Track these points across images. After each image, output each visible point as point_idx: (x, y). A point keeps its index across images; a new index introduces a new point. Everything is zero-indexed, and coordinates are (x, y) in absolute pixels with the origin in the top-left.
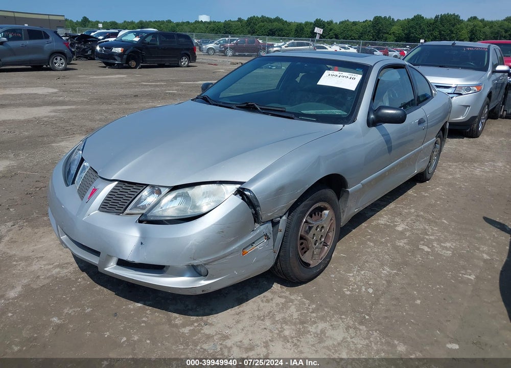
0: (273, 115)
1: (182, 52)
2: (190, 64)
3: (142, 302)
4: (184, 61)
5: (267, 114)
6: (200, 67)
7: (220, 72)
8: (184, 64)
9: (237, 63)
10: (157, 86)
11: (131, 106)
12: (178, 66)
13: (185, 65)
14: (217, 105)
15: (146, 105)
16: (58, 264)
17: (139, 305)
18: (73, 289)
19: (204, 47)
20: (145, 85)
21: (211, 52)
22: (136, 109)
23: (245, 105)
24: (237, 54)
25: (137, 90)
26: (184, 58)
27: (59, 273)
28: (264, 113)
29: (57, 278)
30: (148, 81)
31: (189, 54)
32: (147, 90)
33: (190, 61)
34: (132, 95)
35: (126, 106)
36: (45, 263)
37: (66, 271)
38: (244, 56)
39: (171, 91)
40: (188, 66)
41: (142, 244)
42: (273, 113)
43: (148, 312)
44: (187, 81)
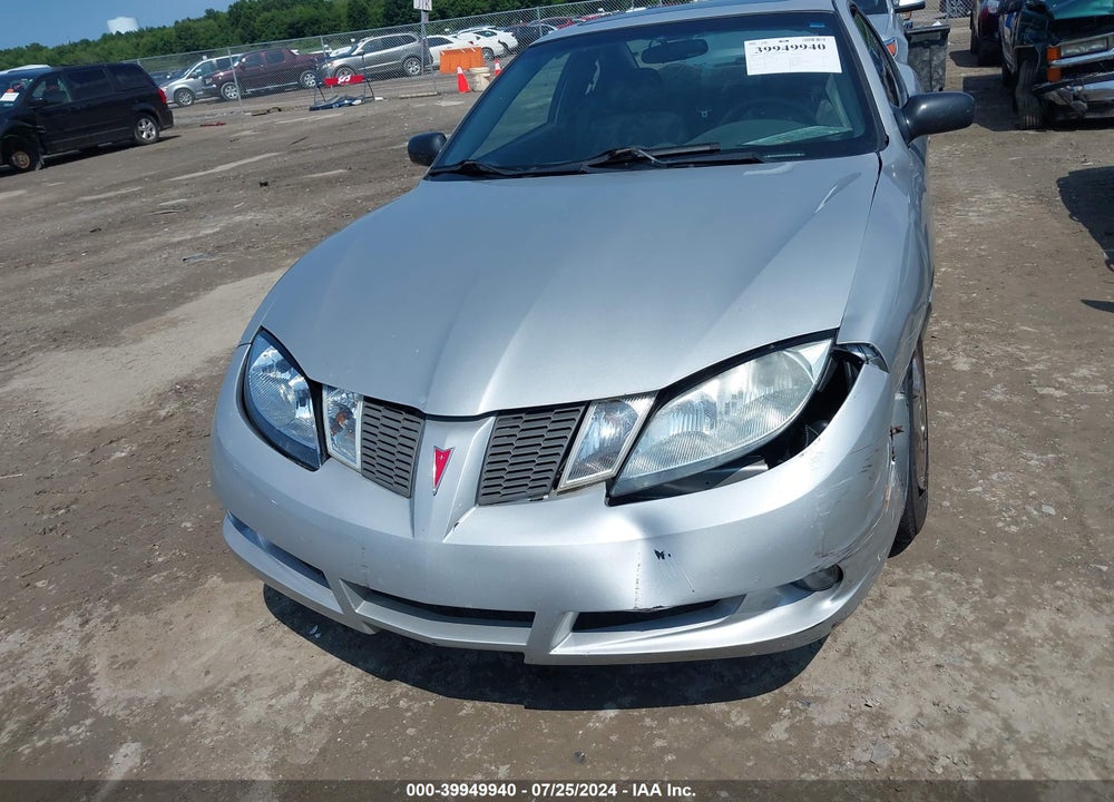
0: (697, 164)
1: (136, 108)
2: (162, 134)
3: (609, 704)
4: (147, 130)
5: (685, 165)
6: (187, 136)
7: (245, 136)
8: (149, 136)
9: (268, 111)
10: (124, 197)
11: (104, 257)
12: (135, 143)
13: (151, 138)
14: (519, 176)
15: (142, 245)
16: (305, 682)
17: (611, 713)
18: (411, 731)
19: (164, 89)
20: (93, 202)
21: (185, 99)
22: (125, 260)
23: (606, 158)
24: (249, 91)
25: (83, 218)
26: (143, 121)
27: (330, 704)
28: (669, 166)
29: (338, 719)
30: (91, 192)
31: (153, 109)
32: (109, 211)
33: (160, 127)
34: (81, 230)
35: (94, 259)
36: (267, 691)
37: (344, 694)
38: (268, 92)
39: (174, 202)
40: (159, 140)
41: (660, 555)
42: (697, 160)
43: (648, 722)
44: (188, 173)
